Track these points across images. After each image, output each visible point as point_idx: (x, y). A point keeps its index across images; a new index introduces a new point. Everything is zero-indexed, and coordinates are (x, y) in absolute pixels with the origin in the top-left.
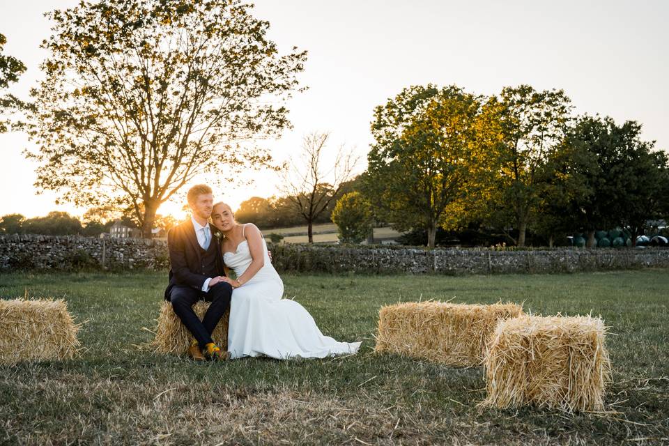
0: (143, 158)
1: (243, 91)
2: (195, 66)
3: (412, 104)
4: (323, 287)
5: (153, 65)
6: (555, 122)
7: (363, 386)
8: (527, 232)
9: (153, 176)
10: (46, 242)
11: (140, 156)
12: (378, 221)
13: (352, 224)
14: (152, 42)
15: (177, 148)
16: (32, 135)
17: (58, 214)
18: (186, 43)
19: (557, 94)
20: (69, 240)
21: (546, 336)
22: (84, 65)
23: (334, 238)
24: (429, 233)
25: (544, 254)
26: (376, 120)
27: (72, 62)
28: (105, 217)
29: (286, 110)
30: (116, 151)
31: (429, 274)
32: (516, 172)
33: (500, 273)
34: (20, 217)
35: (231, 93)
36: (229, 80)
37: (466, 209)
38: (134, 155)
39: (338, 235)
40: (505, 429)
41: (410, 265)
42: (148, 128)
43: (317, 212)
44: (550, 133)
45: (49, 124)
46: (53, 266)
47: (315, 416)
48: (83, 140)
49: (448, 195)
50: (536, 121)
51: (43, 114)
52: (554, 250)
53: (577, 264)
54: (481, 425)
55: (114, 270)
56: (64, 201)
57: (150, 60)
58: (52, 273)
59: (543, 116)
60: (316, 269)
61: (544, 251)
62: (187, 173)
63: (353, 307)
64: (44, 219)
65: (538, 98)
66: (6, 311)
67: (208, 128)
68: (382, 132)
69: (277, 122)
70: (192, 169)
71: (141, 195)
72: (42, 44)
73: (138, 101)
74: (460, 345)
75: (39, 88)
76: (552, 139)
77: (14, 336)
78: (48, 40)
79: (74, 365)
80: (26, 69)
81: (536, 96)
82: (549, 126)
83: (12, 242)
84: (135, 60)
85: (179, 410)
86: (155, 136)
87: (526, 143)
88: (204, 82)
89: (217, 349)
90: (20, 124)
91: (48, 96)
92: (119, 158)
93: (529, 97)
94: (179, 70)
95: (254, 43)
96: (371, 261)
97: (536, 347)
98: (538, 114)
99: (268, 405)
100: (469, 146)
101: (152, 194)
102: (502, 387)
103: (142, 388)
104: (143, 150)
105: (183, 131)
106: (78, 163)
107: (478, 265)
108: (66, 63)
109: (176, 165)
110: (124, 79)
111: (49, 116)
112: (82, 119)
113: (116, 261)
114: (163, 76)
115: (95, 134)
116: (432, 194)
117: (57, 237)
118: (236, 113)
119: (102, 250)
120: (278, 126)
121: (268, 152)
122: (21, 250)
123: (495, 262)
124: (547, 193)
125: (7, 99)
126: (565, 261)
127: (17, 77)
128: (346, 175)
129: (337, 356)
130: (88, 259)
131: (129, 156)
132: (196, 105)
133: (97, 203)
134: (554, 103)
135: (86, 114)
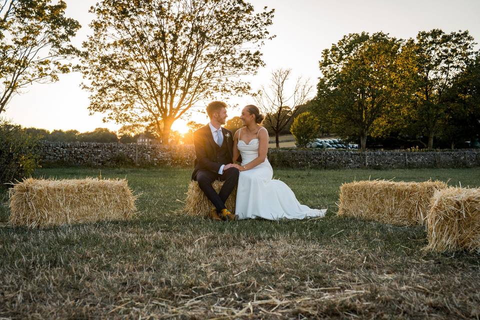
0: (162, 89)
1: (230, 40)
2: (197, 23)
3: (350, 48)
4: (289, 177)
5: (167, 23)
6: (460, 56)
7: (335, 236)
8: (434, 138)
9: (169, 101)
10: (98, 147)
11: (159, 88)
12: (323, 133)
13: (305, 135)
14: (165, 6)
15: (185, 82)
16: (85, 74)
17: (101, 130)
18: (190, 6)
19: (462, 34)
20: (113, 146)
21: (474, 201)
22: (120, 23)
23: (293, 145)
24: (361, 140)
25: (448, 154)
26: (324, 60)
27: (112, 21)
28: (133, 132)
29: (261, 53)
30: (143, 85)
31: (362, 168)
32: (427, 94)
33: (414, 168)
34: (76, 132)
35: (222, 41)
36: (220, 32)
37: (389, 122)
38: (155, 86)
39: (296, 142)
40: (447, 265)
41: (348, 162)
42: (164, 68)
43: (282, 125)
44: (455, 64)
45: (97, 66)
46: (103, 163)
47: (305, 255)
48: (121, 76)
49: (376, 112)
50: (444, 56)
51: (92, 59)
52: (456, 151)
53: (474, 161)
54: (427, 262)
55: (144, 166)
56: (109, 119)
57: (165, 19)
58: (102, 168)
59: (449, 52)
60: (282, 165)
61: (448, 152)
62: (192, 99)
63: (314, 188)
64: (92, 133)
65: (447, 39)
66: (89, 187)
67: (206, 67)
68: (327, 68)
69: (254, 62)
70: (195, 96)
71: (161, 115)
72: (90, 9)
73: (158, 49)
74: (400, 211)
75: (88, 41)
76: (456, 69)
77: (94, 203)
78: (95, 6)
79: (133, 223)
80: (81, 27)
81: (444, 37)
82: (455, 59)
83: (75, 147)
84: (154, 20)
85: (212, 250)
86: (170, 73)
87: (436, 73)
88: (203, 35)
89: (229, 213)
90: (78, 67)
91: (95, 46)
92: (146, 89)
93: (439, 38)
94: (185, 26)
95: (237, 5)
96: (320, 160)
97: (466, 208)
98: (446, 51)
99: (272, 248)
100: (392, 77)
101: (168, 114)
102: (440, 237)
103: (184, 236)
104: (162, 83)
105: (189, 69)
106: (117, 92)
107: (398, 162)
108: (107, 23)
109: (184, 94)
110: (147, 33)
111: (96, 61)
112: (120, 62)
113: (145, 160)
114: (174, 31)
115: (129, 72)
116: (364, 112)
117: (105, 144)
118: (225, 56)
119: (135, 152)
120: (254, 65)
121: (248, 84)
122: (81, 153)
123: (410, 160)
124: (451, 109)
125: (69, 48)
126: (465, 159)
127: (75, 33)
128: (302, 99)
129: (311, 218)
130: (126, 158)
131: (152, 88)
132: (198, 51)
133: (131, 120)
134: (459, 41)
135: (122, 59)
